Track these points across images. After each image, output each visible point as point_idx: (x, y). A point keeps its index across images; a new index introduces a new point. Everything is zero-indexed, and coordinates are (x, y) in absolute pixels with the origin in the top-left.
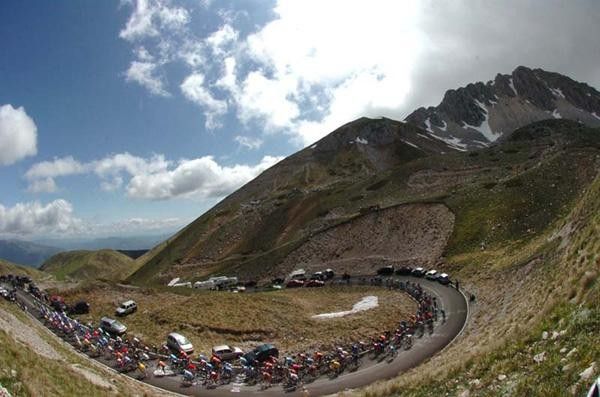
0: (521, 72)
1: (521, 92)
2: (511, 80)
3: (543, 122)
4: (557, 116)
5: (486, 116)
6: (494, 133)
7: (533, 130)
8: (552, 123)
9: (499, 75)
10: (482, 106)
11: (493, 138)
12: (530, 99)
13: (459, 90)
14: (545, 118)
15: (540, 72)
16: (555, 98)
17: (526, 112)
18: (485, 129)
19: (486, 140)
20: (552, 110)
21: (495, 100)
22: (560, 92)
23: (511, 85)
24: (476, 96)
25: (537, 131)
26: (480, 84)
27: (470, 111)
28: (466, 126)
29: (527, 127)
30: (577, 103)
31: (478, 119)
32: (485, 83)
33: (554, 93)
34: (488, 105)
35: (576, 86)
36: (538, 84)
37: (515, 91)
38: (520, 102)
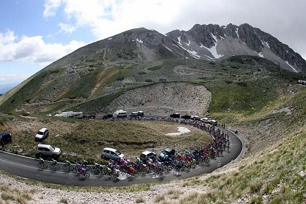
0: (246, 27)
1: (241, 37)
2: (237, 29)
4: (261, 55)
5: (216, 44)
6: (218, 54)
7: (245, 59)
8: (258, 59)
9: (231, 24)
10: (215, 37)
11: (217, 56)
12: (246, 42)
13: (203, 25)
14: (253, 55)
15: (258, 30)
16: (263, 46)
17: (241, 48)
18: (213, 50)
19: (212, 56)
20: (259, 52)
21: (224, 37)
22: (268, 44)
23: (237, 32)
24: (213, 32)
25: (247, 60)
26: (218, 26)
27: (206, 39)
28: (202, 46)
29: (240, 56)
30: (277, 53)
31: (211, 43)
32: (220, 26)
33: (263, 43)
34: (219, 38)
35: (279, 44)
36: (255, 36)
37: (238, 35)
38: (239, 42)
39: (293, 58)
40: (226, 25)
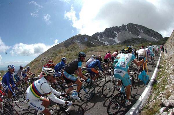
0: (130, 25)
1: (129, 30)
2: (127, 26)
3: (134, 39)
4: (140, 37)
5: (117, 36)
7: (131, 41)
8: (137, 39)
9: (123, 25)
10: (116, 33)
11: (118, 42)
12: (132, 32)
13: (110, 28)
14: (135, 38)
15: (136, 25)
16: (140, 32)
17: (130, 35)
18: (116, 40)
19: (115, 42)
20: (138, 36)
21: (121, 32)
22: (142, 31)
23: (127, 28)
24: (115, 30)
25: (132, 41)
26: (117, 27)
27: (112, 34)
28: (110, 38)
29: (129, 40)
30: (147, 34)
31: (114, 36)
32: (118, 27)
33: (140, 31)
34: (118, 33)
35: (147, 29)
36: (135, 28)
37: (127, 29)
38: (128, 33)
39: (155, 34)
40: (121, 26)
